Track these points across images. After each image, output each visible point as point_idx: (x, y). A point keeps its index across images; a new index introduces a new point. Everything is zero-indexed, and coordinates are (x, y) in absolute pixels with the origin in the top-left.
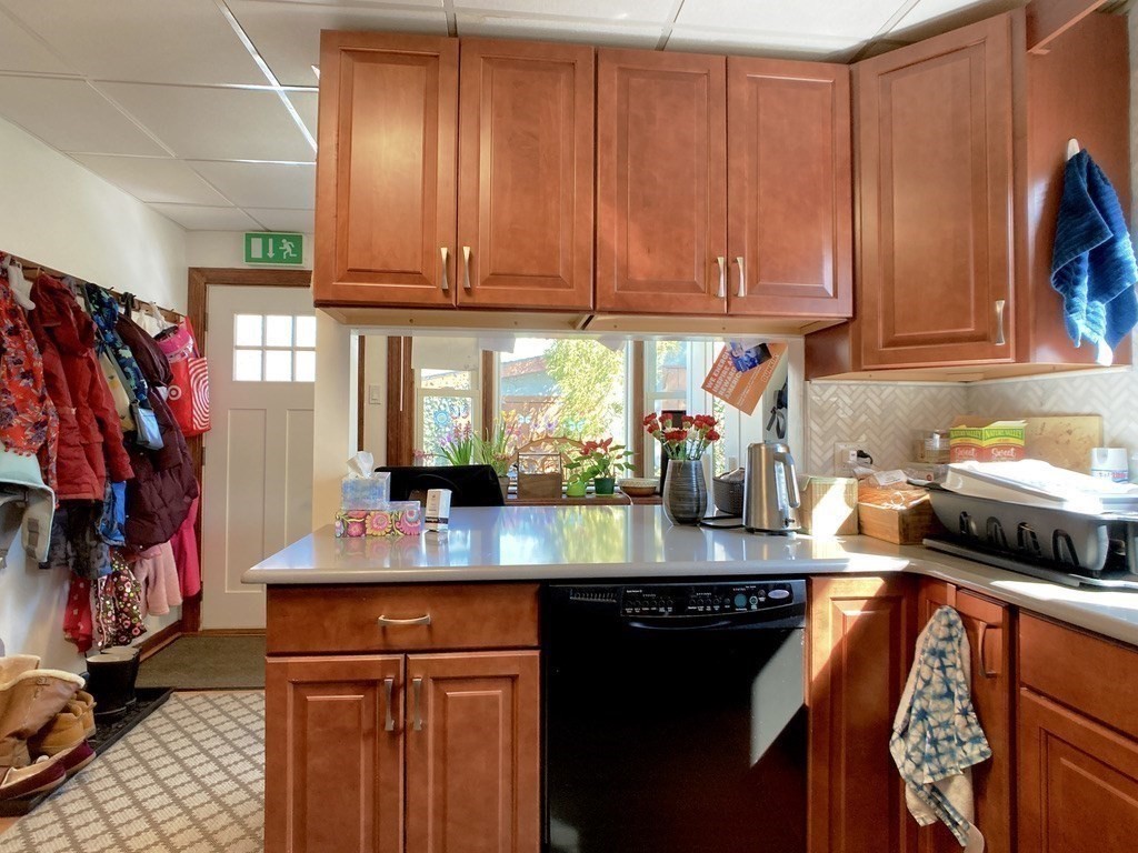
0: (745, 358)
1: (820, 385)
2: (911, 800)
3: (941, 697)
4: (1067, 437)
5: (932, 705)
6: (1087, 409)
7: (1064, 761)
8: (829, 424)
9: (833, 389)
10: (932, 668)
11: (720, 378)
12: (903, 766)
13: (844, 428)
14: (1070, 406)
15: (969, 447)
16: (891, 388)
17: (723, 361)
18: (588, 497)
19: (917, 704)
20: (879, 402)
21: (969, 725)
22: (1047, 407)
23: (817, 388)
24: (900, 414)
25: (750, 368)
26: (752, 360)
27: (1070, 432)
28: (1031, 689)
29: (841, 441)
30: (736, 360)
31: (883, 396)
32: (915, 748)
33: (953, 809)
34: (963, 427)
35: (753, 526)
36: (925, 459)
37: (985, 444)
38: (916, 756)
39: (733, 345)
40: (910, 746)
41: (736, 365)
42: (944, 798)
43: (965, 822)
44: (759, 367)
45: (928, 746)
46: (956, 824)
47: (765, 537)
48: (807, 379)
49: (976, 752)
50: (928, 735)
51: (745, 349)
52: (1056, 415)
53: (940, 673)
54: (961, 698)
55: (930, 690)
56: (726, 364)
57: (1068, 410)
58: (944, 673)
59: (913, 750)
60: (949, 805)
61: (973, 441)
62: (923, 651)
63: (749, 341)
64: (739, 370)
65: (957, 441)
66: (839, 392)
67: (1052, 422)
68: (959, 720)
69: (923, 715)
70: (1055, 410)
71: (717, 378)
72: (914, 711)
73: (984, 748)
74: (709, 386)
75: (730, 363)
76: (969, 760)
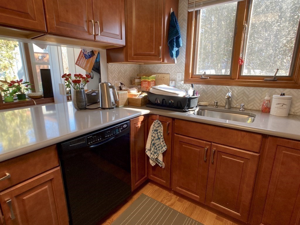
0: (88, 55)
1: (111, 65)
2: (151, 162)
3: (157, 139)
4: (163, 78)
5: (156, 142)
6: (167, 72)
7: (184, 146)
8: (113, 76)
9: (114, 65)
10: (155, 134)
11: (81, 61)
12: (150, 156)
13: (117, 77)
14: (163, 71)
15: (146, 81)
16: (126, 66)
17: (81, 55)
18: (15, 101)
19: (153, 142)
20: (123, 69)
21: (164, 143)
22: (159, 72)
23: (110, 65)
24: (128, 73)
25: (90, 58)
26: (90, 55)
27: (164, 77)
28: (176, 134)
29: (116, 80)
30: (85, 55)
31: (124, 68)
32: (153, 152)
33: (160, 161)
34: (145, 76)
35: (104, 107)
36: (135, 84)
37: (150, 80)
38: (153, 153)
39: (84, 50)
40: (152, 151)
41: (85, 57)
42: (158, 159)
43: (162, 162)
44: (91, 58)
45: (155, 150)
46: (159, 163)
47: (108, 110)
48: (107, 63)
49: (165, 148)
50: (155, 148)
51: (87, 52)
52: (160, 74)
53: (157, 134)
54: (162, 139)
55: (155, 139)
56: (82, 56)
57: (163, 73)
58: (158, 134)
59: (152, 152)
60: (159, 160)
61: (147, 80)
62: (153, 131)
63: (89, 49)
64: (86, 58)
65: (143, 80)
66: (115, 67)
67: (160, 75)
68: (162, 143)
69: (154, 144)
70: (160, 72)
71: (80, 61)
72: (152, 144)
73: (166, 147)
74: (78, 63)
75: (83, 56)
76: (164, 150)
